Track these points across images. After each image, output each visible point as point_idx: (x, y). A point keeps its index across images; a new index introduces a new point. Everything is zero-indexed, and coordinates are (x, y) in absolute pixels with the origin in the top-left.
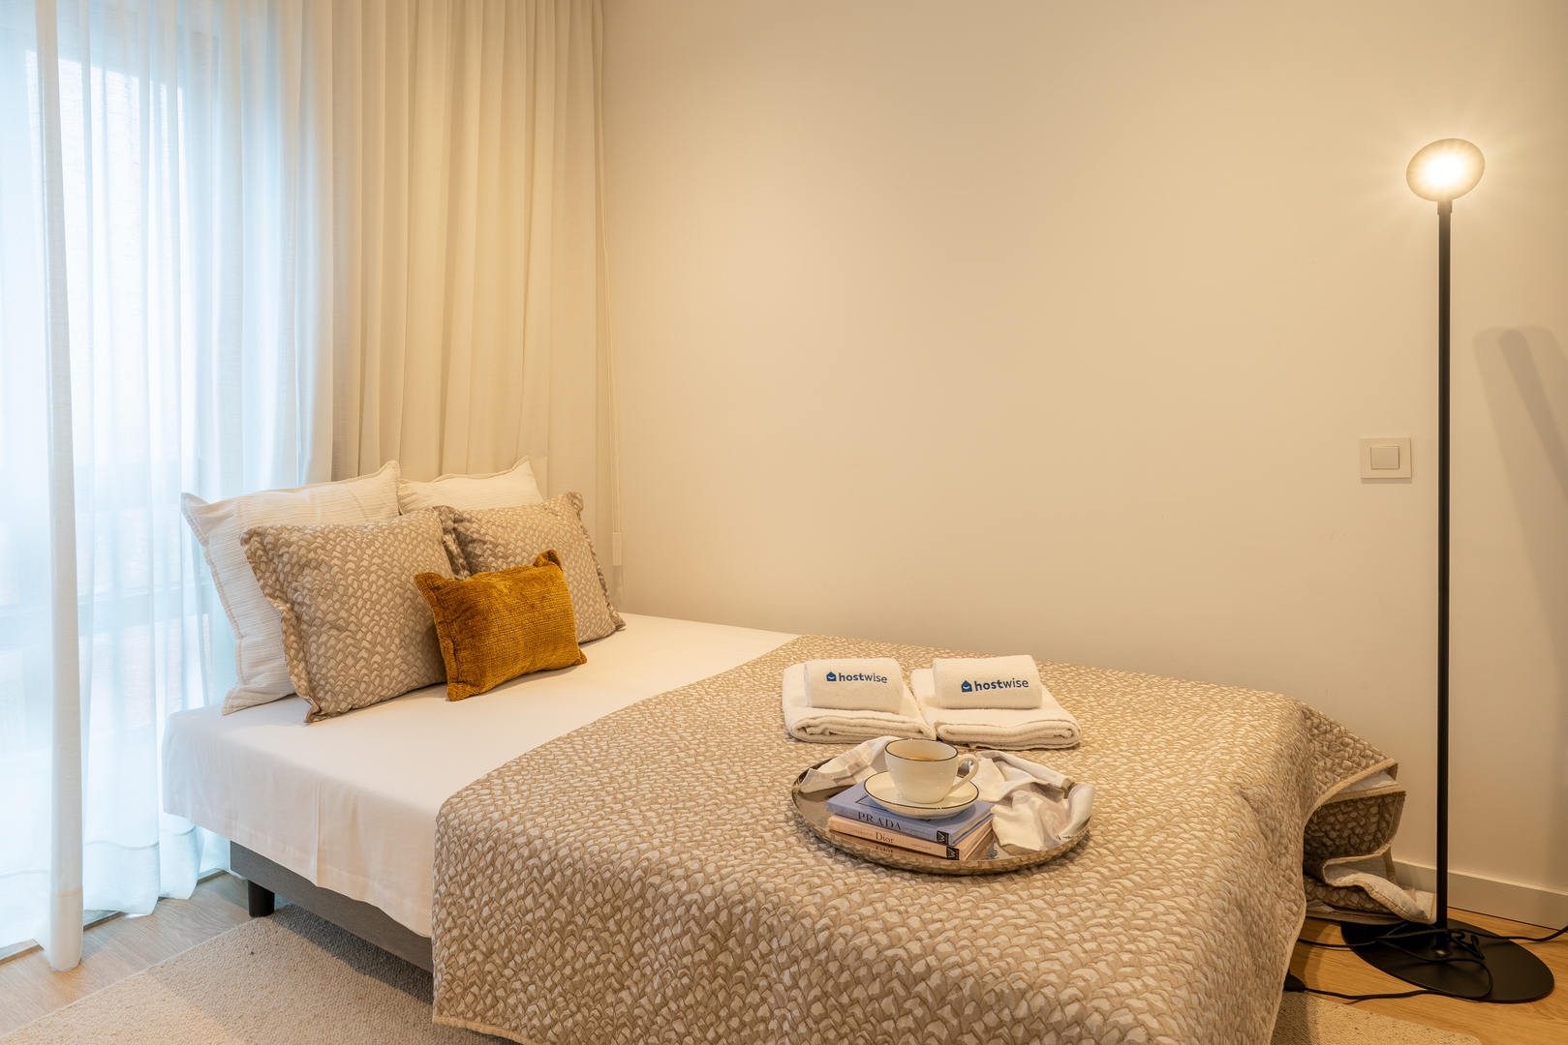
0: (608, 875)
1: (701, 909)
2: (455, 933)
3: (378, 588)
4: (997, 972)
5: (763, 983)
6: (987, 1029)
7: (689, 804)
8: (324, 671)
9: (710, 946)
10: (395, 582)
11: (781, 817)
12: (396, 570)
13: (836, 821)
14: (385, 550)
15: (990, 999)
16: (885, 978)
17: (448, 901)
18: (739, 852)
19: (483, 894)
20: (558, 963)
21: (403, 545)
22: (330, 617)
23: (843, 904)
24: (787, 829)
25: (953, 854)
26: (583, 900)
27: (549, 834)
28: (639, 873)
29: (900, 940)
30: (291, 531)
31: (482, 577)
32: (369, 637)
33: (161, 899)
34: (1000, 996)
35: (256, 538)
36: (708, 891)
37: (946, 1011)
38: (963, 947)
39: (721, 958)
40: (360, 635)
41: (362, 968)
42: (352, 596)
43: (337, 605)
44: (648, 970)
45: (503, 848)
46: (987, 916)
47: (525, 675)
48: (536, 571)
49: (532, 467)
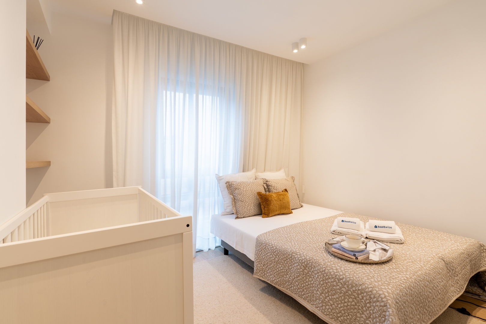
0: (285, 253)
1: (302, 261)
2: (258, 260)
3: (250, 194)
4: (357, 280)
5: (312, 277)
6: (353, 291)
7: (304, 242)
8: (239, 209)
9: (303, 268)
10: (253, 193)
11: (323, 247)
12: (253, 191)
13: (334, 249)
14: (251, 187)
15: (354, 285)
16: (335, 278)
17: (257, 254)
18: (311, 252)
19: (263, 254)
20: (276, 268)
21: (255, 186)
22: (240, 199)
23: (329, 264)
24: (323, 249)
25: (357, 258)
26: (281, 257)
27: (276, 244)
28: (291, 253)
29: (339, 272)
30: (234, 182)
31: (271, 193)
32: (247, 204)
33: (209, 249)
34: (356, 285)
35: (228, 183)
36: (303, 258)
37: (346, 286)
38: (351, 275)
39: (305, 271)
41: (243, 267)
42: (245, 195)
43: (242, 197)
44: (292, 272)
45: (267, 245)
46: (359, 271)
47: (279, 214)
48: (282, 193)
49: (284, 170)
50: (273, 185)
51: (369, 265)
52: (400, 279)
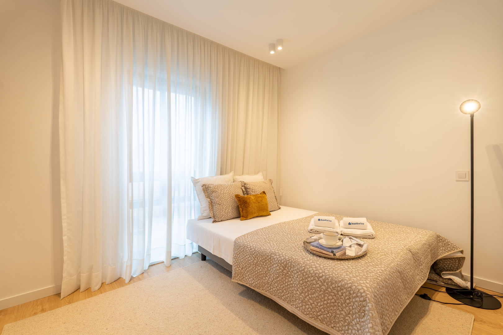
0: (264, 254)
1: (281, 261)
2: (236, 264)
3: (228, 197)
4: (336, 277)
5: (292, 277)
6: (333, 288)
7: (283, 242)
8: (216, 213)
9: (282, 269)
10: (231, 196)
11: (301, 246)
12: (231, 193)
13: (312, 248)
14: (229, 189)
15: (334, 282)
16: (314, 277)
17: (235, 258)
18: (290, 251)
19: (241, 257)
20: (255, 271)
21: (233, 189)
22: (218, 202)
23: (308, 262)
24: (302, 248)
25: (334, 255)
26: (260, 258)
27: (254, 246)
28: (270, 254)
29: (318, 269)
30: (211, 185)
31: (249, 196)
32: (225, 206)
33: (185, 256)
34: (336, 281)
35: (204, 186)
36: (282, 258)
37: (325, 284)
38: (330, 272)
39: (284, 271)
40: (223, 206)
41: (221, 272)
42: (222, 198)
43: (219, 200)
44: (271, 273)
45: (246, 248)
46: (337, 267)
47: (257, 217)
48: (260, 195)
49: (262, 174)
50: (251, 188)
51: (346, 261)
52: (376, 272)
